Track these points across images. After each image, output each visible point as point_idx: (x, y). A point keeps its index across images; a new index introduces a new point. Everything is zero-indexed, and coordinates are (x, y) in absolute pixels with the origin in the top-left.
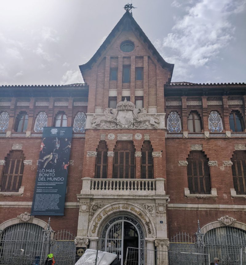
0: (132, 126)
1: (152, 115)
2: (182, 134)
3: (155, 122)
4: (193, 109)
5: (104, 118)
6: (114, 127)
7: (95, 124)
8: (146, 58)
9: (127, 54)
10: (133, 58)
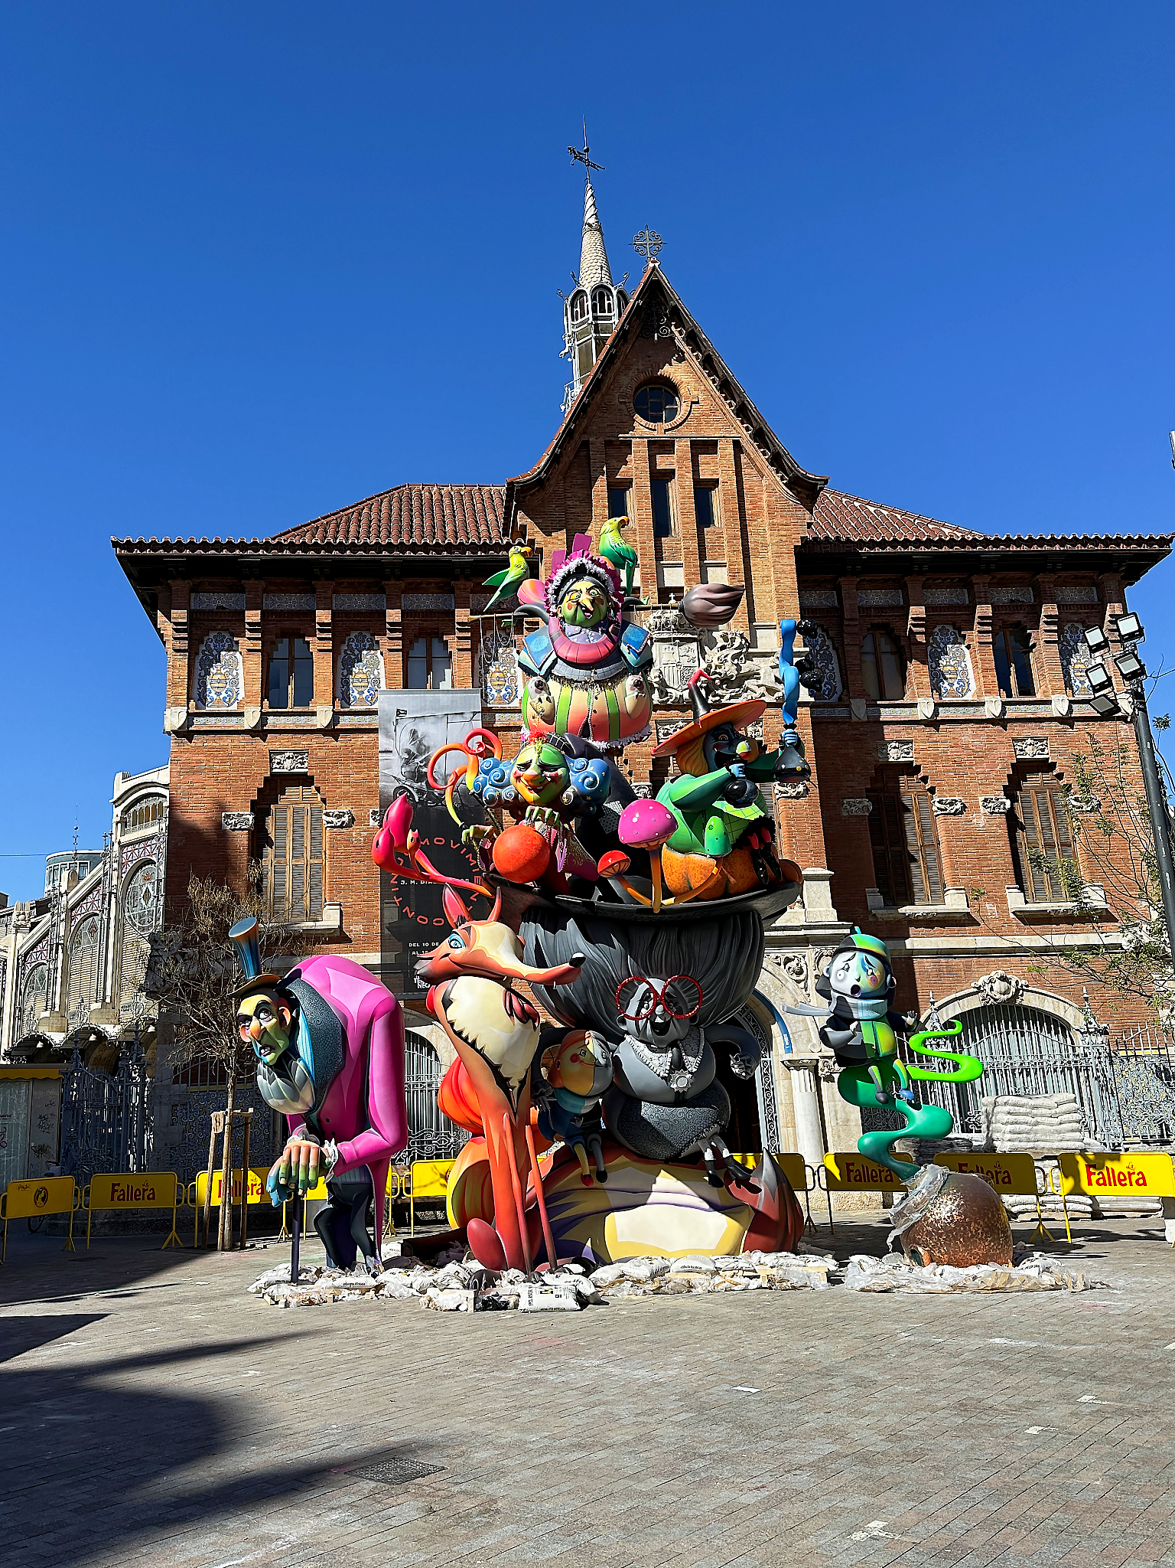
1: (763, 656)
2: (848, 706)
4: (877, 621)
8: (726, 449)
9: (659, 430)
10: (682, 447)
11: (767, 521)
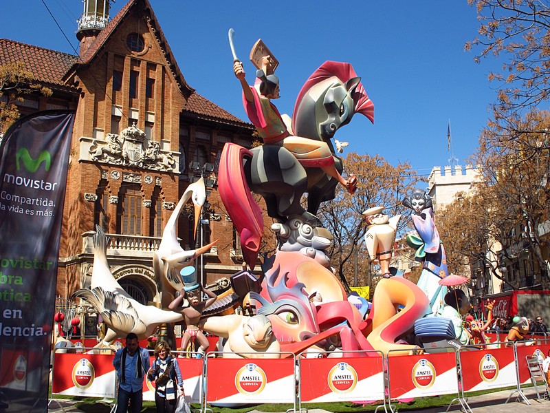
0: (141, 164)
1: (165, 153)
2: (187, 175)
3: (169, 163)
4: (200, 144)
5: (106, 147)
6: (120, 162)
7: (96, 155)
8: (159, 68)
9: (135, 54)
10: (144, 64)
11: (171, 100)
